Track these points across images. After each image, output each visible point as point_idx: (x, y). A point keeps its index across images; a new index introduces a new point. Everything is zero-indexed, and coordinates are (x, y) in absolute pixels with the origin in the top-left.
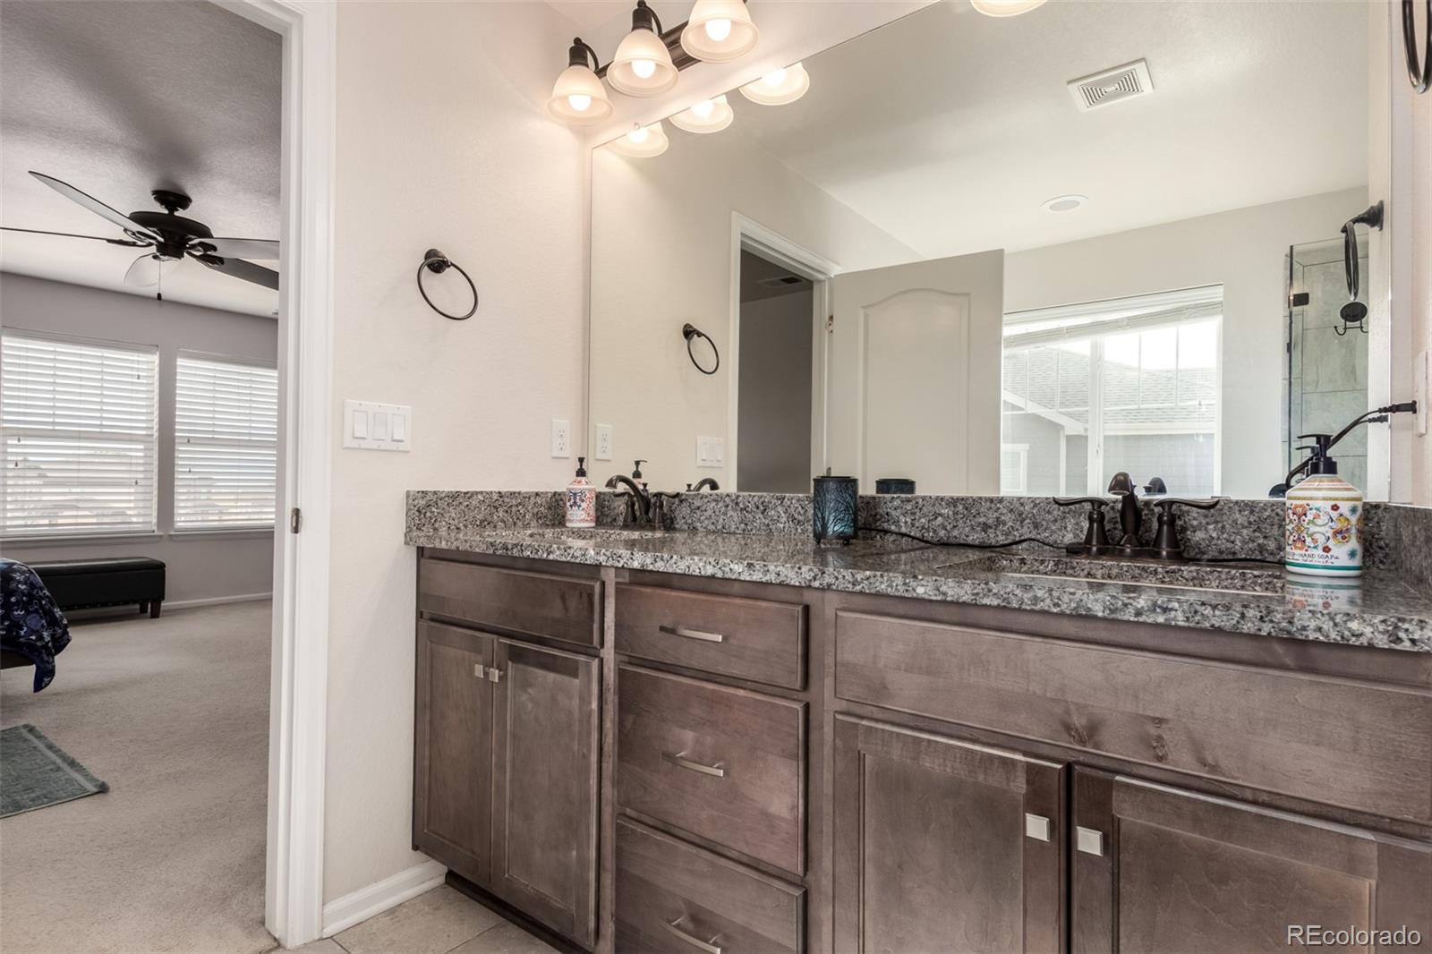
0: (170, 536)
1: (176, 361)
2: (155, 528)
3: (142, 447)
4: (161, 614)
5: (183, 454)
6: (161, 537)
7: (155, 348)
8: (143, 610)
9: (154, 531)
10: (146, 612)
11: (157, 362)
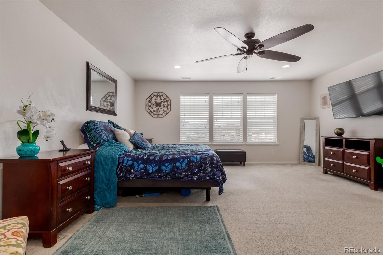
0: (246, 144)
1: (247, 97)
2: (243, 142)
3: (239, 120)
4: (245, 165)
5: (249, 122)
6: (244, 144)
7: (242, 94)
8: (241, 164)
9: (243, 143)
10: (242, 164)
11: (242, 98)
